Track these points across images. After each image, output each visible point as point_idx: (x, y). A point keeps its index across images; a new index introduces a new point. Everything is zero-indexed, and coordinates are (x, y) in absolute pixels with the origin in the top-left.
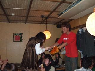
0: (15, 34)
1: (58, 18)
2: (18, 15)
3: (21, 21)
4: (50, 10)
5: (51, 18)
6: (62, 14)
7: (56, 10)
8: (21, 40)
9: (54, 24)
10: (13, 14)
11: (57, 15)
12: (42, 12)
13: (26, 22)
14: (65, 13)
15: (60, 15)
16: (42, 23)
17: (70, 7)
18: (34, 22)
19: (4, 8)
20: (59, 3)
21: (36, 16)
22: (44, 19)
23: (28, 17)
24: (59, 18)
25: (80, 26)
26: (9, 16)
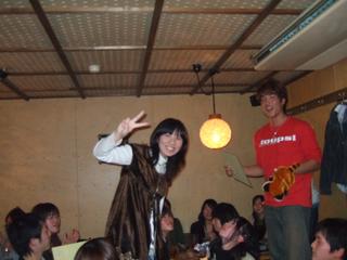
0: (103, 136)
1: (253, 70)
2: (112, 69)
3: (122, 87)
4: (222, 44)
5: (229, 70)
6: (268, 53)
7: (245, 43)
9: (242, 92)
10: (94, 68)
11: (251, 58)
12: (195, 53)
13: (139, 90)
14: (282, 48)
15: (260, 59)
16: (195, 89)
17: (296, 26)
18: (168, 90)
19: (64, 48)
20: (253, 17)
21: (175, 68)
22: (202, 75)
23: (148, 75)
24: (256, 68)
25: (340, 91)
26: (83, 76)
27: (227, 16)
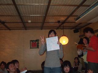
0: (31, 41)
1: (75, 22)
4: (66, 15)
5: (68, 22)
6: (80, 18)
7: (73, 15)
8: (38, 47)
9: (71, 29)
10: (30, 21)
11: (75, 19)
12: (59, 17)
13: (42, 28)
14: (83, 16)
15: (77, 19)
16: (58, 28)
17: (88, 10)
18: (50, 28)
19: (21, 15)
20: (76, 7)
21: (53, 22)
23: (45, 23)
26: (26, 23)
27: (69, 7)
